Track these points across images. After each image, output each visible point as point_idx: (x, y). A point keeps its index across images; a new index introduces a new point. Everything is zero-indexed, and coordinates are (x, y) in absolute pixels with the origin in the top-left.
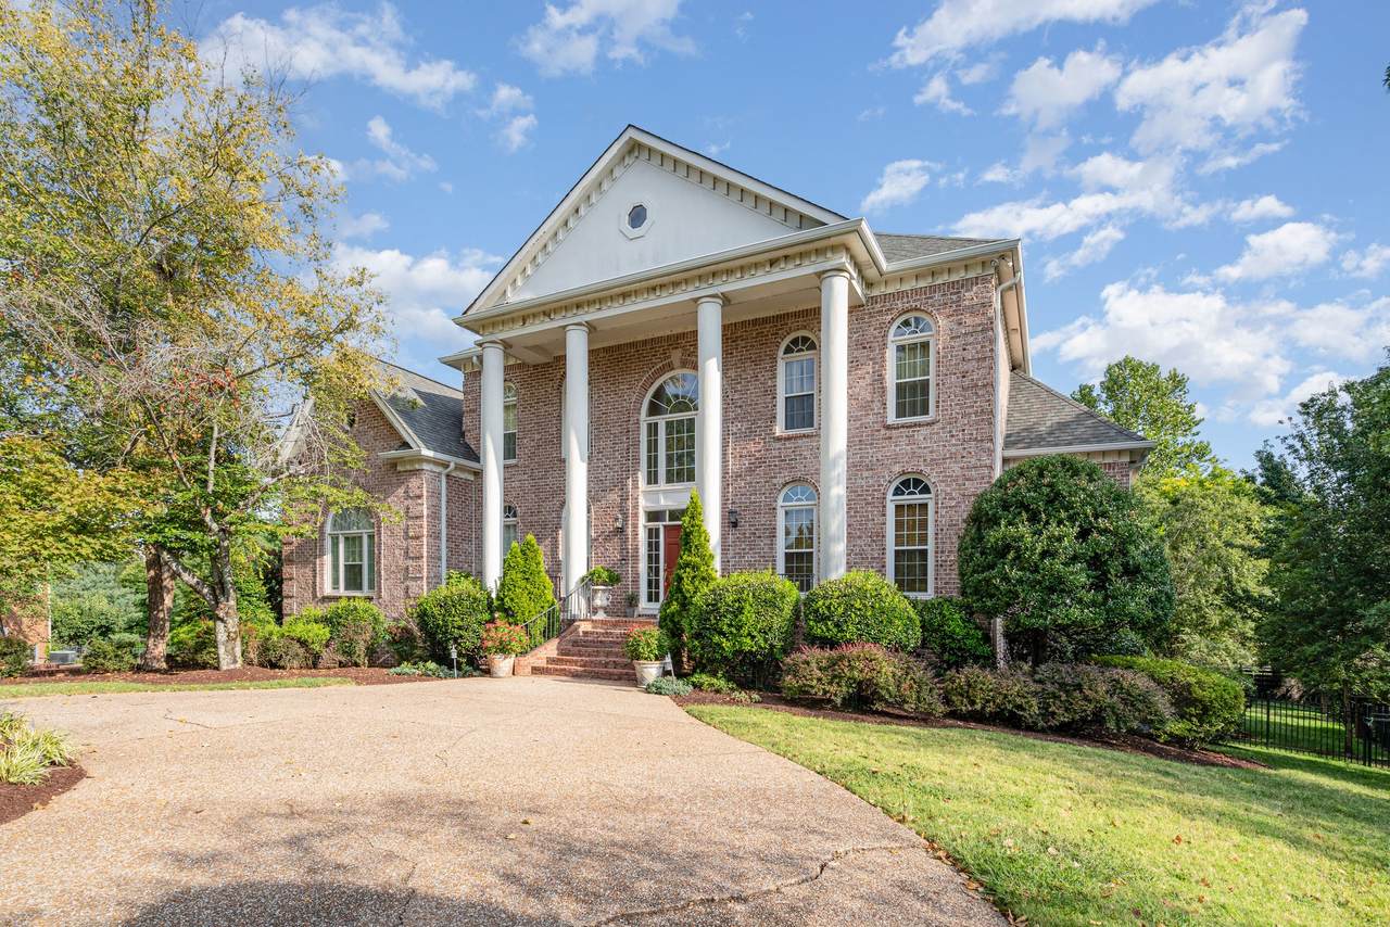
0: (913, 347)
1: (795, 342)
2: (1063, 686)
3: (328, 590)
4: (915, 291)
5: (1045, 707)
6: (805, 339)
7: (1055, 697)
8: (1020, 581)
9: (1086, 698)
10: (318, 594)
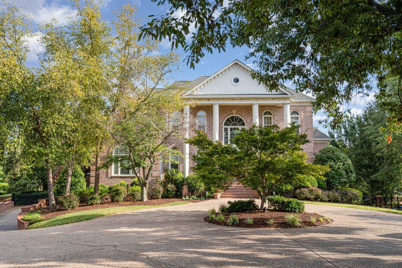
0: (295, 118)
1: (266, 112)
2: (344, 194)
3: (113, 174)
4: (296, 106)
5: (342, 198)
6: (269, 112)
7: (343, 196)
8: (334, 174)
9: (349, 196)
10: (109, 176)
